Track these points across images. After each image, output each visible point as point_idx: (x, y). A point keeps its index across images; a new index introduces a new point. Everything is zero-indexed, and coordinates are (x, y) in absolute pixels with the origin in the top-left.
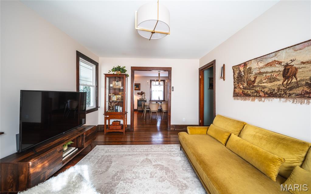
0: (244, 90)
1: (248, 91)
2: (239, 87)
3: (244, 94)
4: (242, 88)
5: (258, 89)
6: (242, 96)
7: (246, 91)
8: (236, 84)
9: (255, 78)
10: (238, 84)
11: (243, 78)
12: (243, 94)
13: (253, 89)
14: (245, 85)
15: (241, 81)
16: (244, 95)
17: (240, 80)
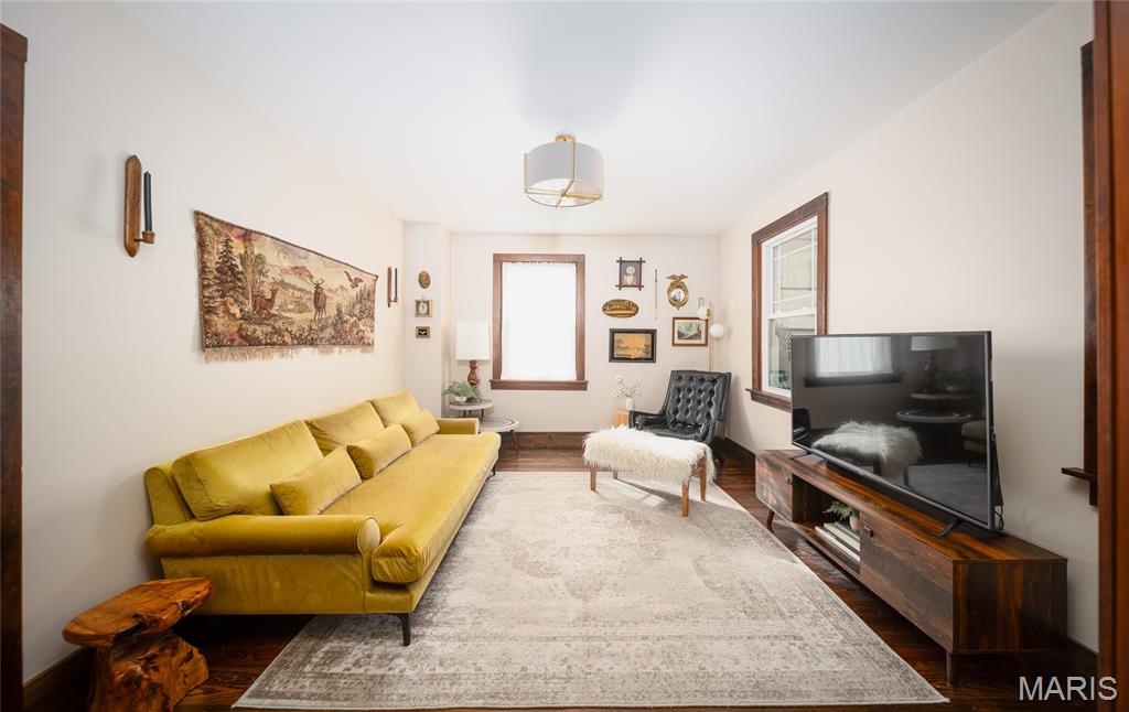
0: (244, 326)
1: (257, 327)
2: (227, 311)
3: (245, 338)
4: (238, 315)
5: (279, 324)
6: (236, 343)
7: (251, 328)
8: (216, 294)
9: (274, 293)
10: (222, 296)
11: (240, 280)
12: (241, 336)
13: (268, 325)
14: (249, 307)
15: (233, 289)
16: (244, 342)
17: (231, 285)
